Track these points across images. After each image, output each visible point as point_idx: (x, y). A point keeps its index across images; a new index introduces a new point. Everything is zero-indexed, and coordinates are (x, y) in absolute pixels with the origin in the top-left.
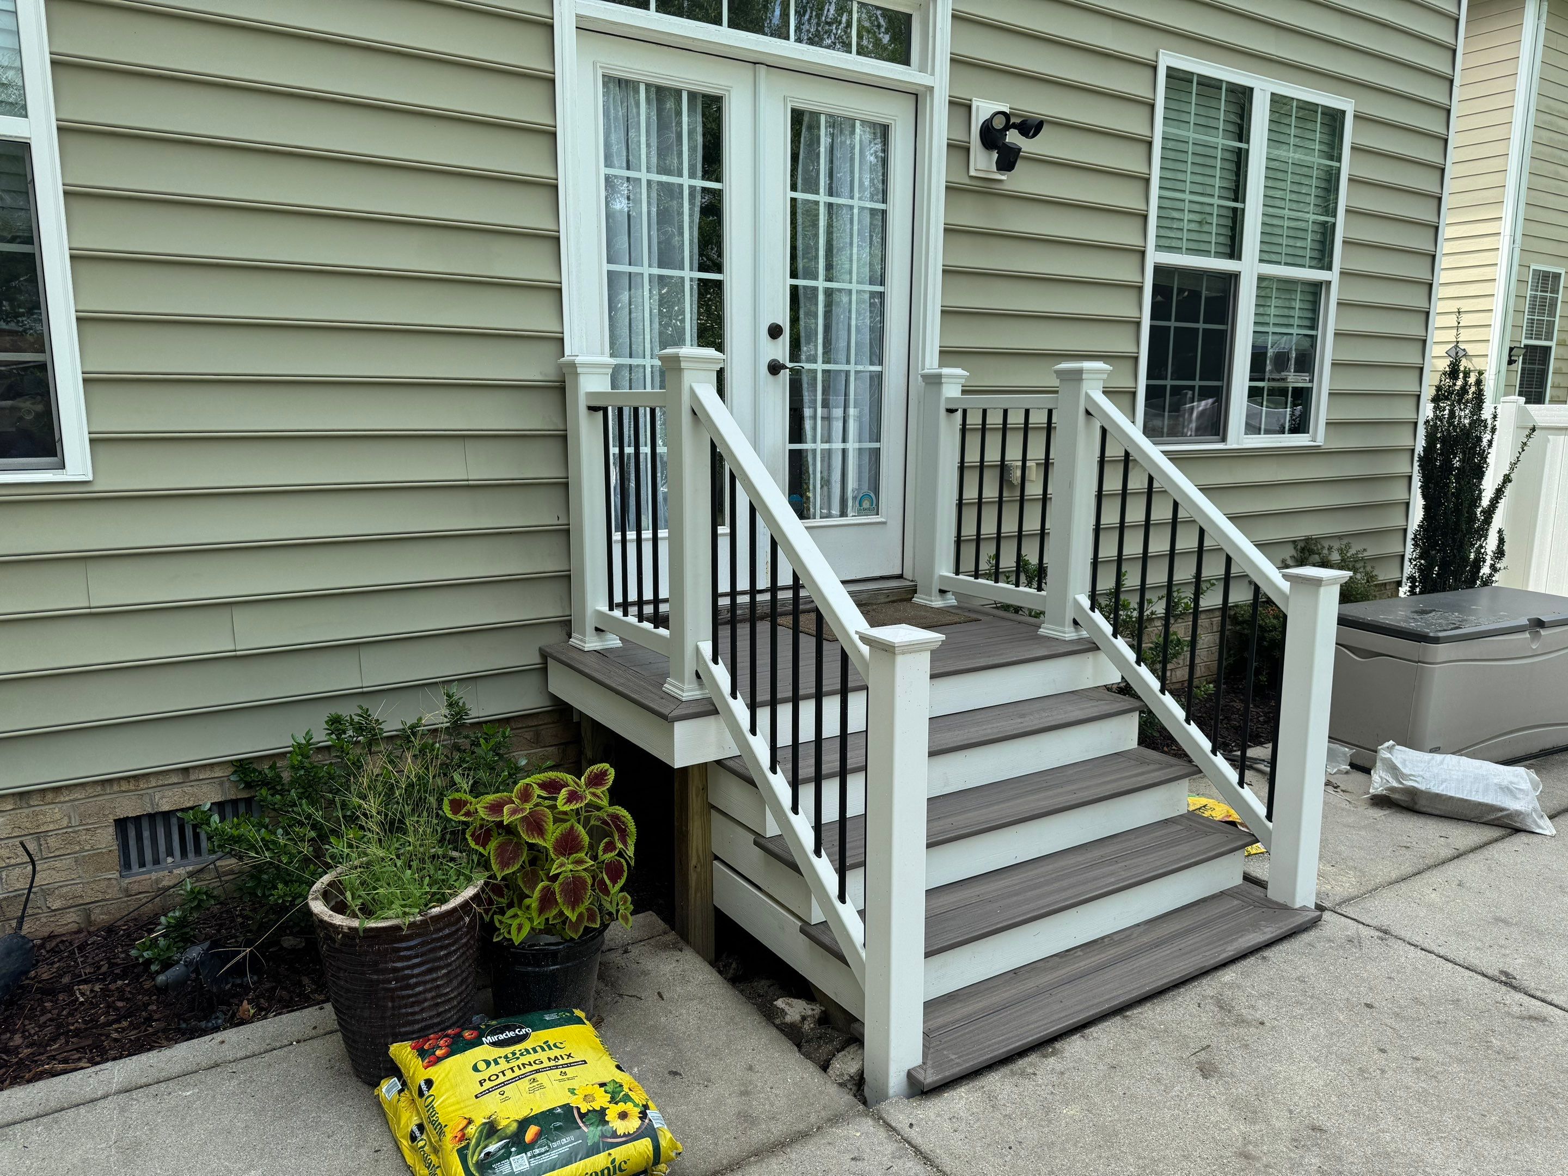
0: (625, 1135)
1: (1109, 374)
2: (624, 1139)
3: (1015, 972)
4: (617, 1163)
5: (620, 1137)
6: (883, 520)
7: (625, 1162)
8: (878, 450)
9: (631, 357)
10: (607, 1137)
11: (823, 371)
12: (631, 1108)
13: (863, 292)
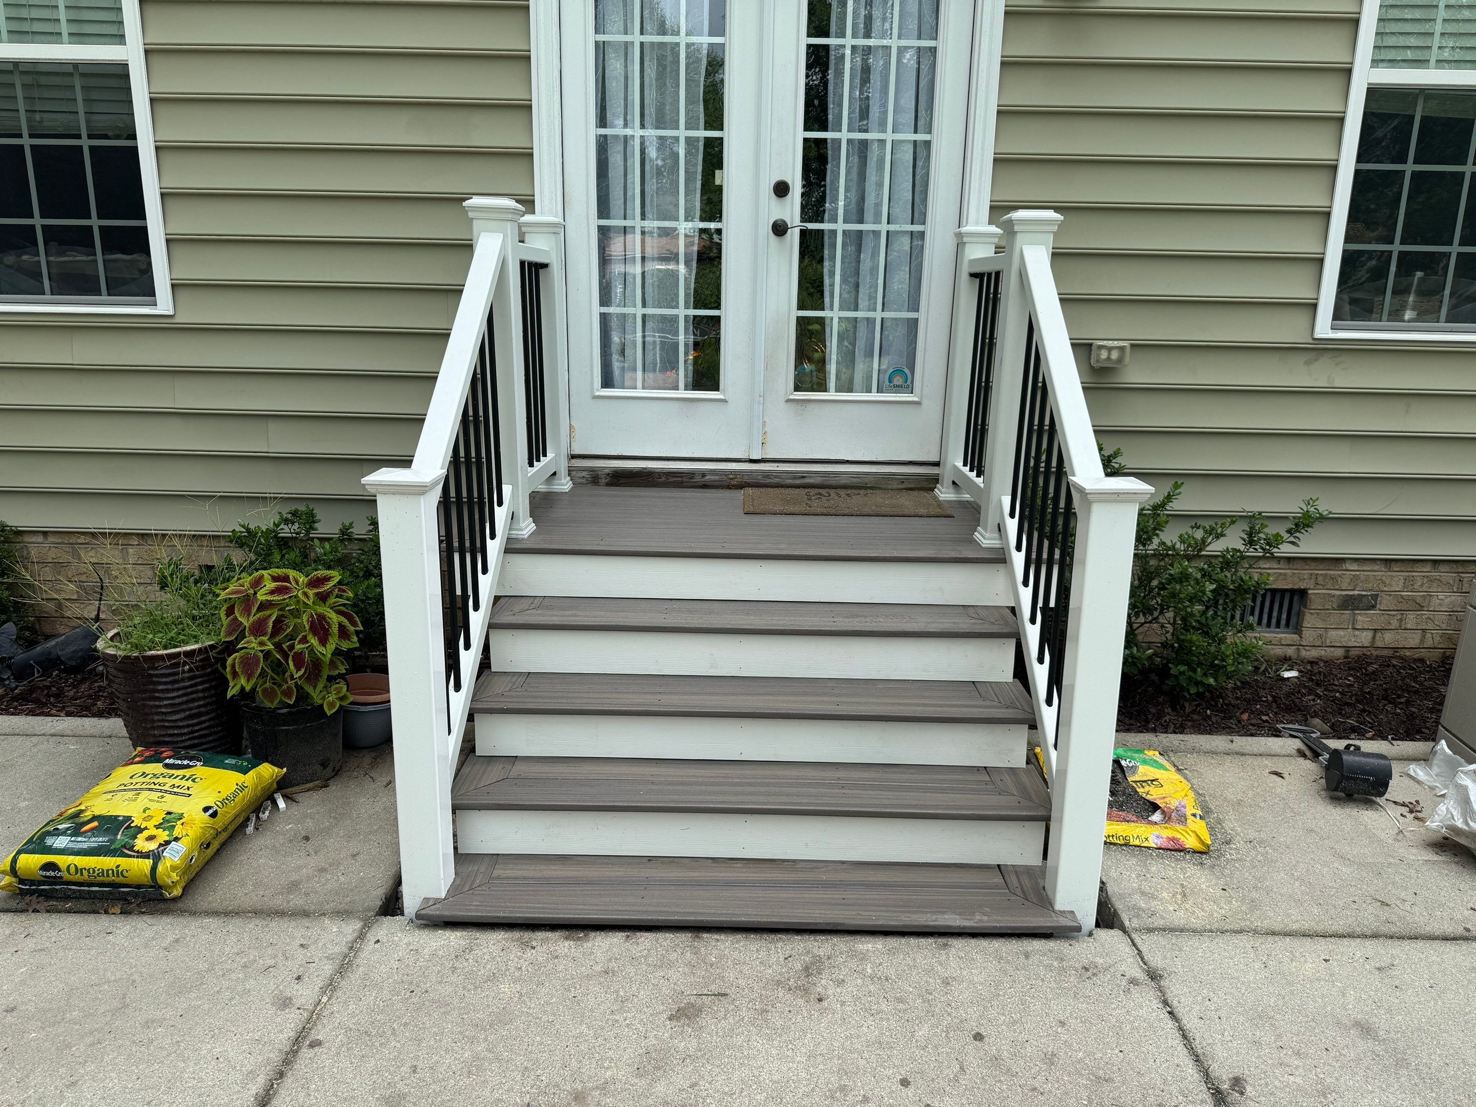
0: (138, 852)
1: (1059, 226)
2: (136, 854)
3: (650, 859)
4: (120, 869)
5: (134, 851)
6: (916, 399)
7: (127, 871)
8: (916, 321)
9: (625, 218)
10: (126, 848)
11: (844, 231)
12: (163, 836)
13: (902, 141)
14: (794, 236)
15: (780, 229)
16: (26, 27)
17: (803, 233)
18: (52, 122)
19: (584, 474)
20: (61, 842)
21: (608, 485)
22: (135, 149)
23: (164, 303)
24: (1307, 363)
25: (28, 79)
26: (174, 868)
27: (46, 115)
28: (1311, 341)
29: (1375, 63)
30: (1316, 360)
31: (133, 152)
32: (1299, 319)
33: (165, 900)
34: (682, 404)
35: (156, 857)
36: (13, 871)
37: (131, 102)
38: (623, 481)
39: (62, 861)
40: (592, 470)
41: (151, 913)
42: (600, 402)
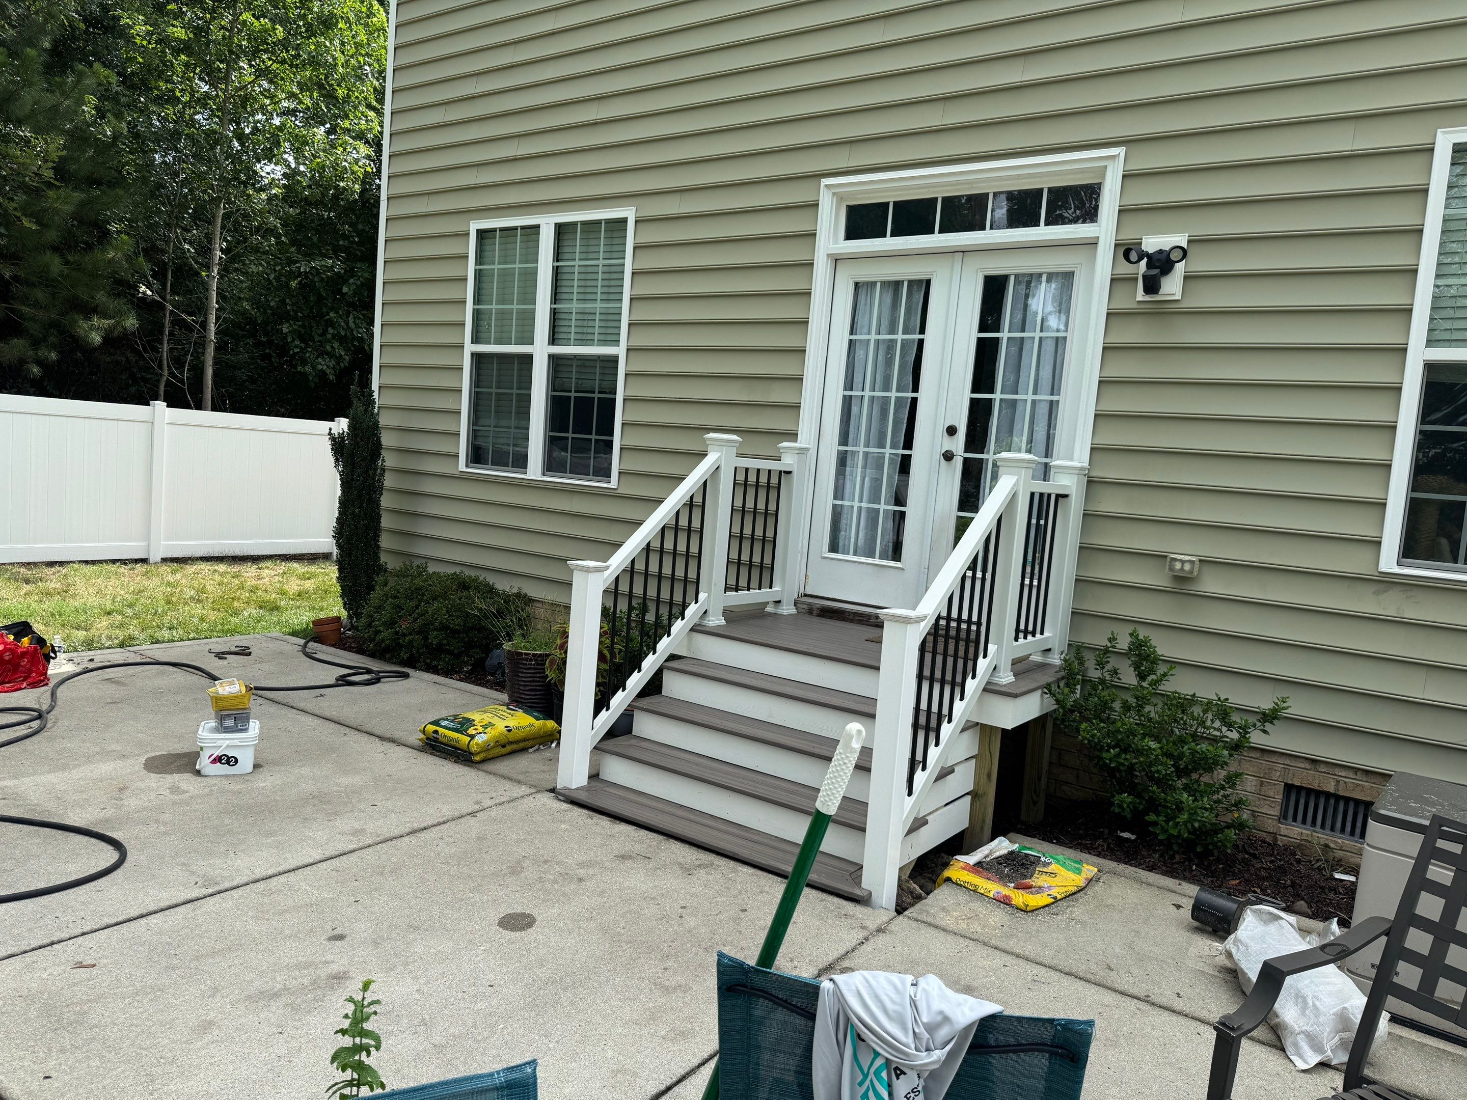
2: (467, 735)
4: (460, 740)
5: (467, 733)
7: (461, 742)
10: (465, 731)
12: (481, 730)
13: (1040, 400)
14: (958, 463)
15: (948, 456)
16: (584, 337)
17: (966, 460)
18: (587, 385)
19: (805, 606)
20: (444, 723)
21: (818, 615)
22: (615, 399)
23: (613, 483)
24: (1376, 593)
25: (580, 363)
26: (477, 744)
27: (584, 381)
28: (1377, 574)
29: (1430, 343)
30: (1385, 591)
31: (613, 401)
32: (1365, 553)
33: (472, 761)
34: (876, 568)
35: (472, 737)
36: (424, 732)
37: (617, 374)
38: (827, 614)
39: (441, 730)
40: (810, 604)
41: (465, 765)
42: (825, 560)
